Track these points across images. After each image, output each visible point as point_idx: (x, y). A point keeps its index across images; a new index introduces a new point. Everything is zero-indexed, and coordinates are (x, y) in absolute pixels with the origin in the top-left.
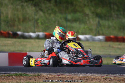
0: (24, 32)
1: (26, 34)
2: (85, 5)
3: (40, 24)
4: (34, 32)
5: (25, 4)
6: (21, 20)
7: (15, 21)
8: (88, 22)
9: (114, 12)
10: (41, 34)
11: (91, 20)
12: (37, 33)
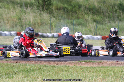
0: (43, 33)
1: (45, 34)
2: (85, 13)
3: (54, 27)
4: (50, 33)
7: (36, 24)
8: (88, 25)
9: (106, 18)
11: (90, 24)
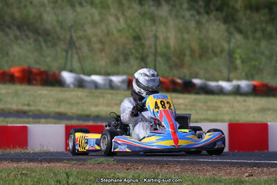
5: (204, 18)
6: (197, 54)
10: (244, 84)
12: (235, 83)
